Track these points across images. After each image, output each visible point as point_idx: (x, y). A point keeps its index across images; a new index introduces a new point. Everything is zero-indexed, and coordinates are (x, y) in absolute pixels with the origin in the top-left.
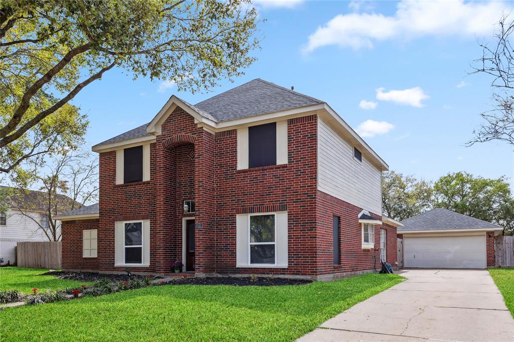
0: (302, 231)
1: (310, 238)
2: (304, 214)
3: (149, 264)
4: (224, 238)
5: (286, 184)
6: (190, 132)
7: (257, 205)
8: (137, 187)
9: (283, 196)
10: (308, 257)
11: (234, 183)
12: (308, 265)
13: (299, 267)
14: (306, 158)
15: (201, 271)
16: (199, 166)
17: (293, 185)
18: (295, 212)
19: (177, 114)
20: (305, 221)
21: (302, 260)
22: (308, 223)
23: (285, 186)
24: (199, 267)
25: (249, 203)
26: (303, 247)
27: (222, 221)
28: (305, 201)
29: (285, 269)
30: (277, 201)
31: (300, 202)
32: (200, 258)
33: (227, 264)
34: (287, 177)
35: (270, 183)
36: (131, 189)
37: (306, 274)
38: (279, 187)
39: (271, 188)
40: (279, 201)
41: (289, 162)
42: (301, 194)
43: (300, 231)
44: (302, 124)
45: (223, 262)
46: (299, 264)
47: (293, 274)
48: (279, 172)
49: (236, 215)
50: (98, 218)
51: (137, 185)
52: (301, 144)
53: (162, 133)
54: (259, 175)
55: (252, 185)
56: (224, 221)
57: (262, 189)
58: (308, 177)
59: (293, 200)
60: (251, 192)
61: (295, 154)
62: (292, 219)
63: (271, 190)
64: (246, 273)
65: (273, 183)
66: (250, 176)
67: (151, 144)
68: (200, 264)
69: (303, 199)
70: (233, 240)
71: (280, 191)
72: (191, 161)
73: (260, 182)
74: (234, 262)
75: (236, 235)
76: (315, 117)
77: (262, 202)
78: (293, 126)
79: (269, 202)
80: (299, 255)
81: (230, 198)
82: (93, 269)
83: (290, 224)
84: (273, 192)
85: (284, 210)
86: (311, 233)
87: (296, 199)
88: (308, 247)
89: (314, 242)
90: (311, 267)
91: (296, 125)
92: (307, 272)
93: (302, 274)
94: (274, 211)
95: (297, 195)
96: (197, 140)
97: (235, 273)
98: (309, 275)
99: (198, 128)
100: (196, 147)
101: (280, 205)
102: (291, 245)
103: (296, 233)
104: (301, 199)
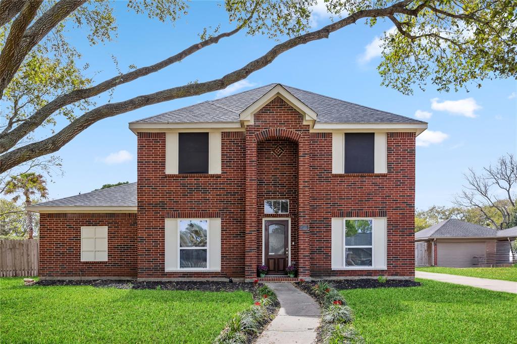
0: (400, 236)
1: (409, 242)
2: (403, 220)
3: (220, 269)
4: (317, 241)
5: (386, 192)
6: (293, 128)
7: (356, 210)
8: (202, 180)
9: (383, 203)
10: (407, 260)
11: (329, 186)
12: (407, 266)
13: (398, 269)
14: (405, 170)
15: (306, 275)
16: (305, 166)
17: (393, 194)
18: (394, 218)
19: (276, 105)
20: (404, 227)
21: (401, 262)
22: (407, 229)
23: (384, 194)
24: (304, 270)
25: (347, 208)
26: (402, 251)
27: (314, 223)
28: (404, 209)
29: (384, 271)
30: (377, 207)
31: (400, 209)
32: (306, 261)
33: (321, 267)
34: (386, 185)
35: (370, 190)
36: (192, 181)
37: (405, 275)
38: (379, 194)
39: (370, 194)
40: (379, 207)
41: (388, 172)
42: (400, 203)
43: (399, 236)
44: (402, 139)
45: (316, 265)
46: (398, 266)
47: (392, 275)
48: (379, 180)
49: (331, 219)
50: (136, 212)
51: (201, 177)
52: (400, 157)
53: (255, 124)
54: (357, 181)
55: (350, 190)
56: (317, 223)
57: (361, 194)
58: (407, 187)
59: (393, 207)
60: (349, 197)
61: (394, 166)
62: (392, 225)
63: (370, 196)
64: (342, 276)
65: (372, 190)
66: (347, 181)
67: (222, 132)
68: (305, 268)
69: (402, 207)
70: (328, 243)
71: (379, 198)
72: (277, 158)
73: (358, 188)
74: (329, 265)
75: (331, 238)
76: (415, 135)
77: (361, 207)
78: (393, 139)
79: (367, 207)
80: (398, 257)
81: (324, 201)
82: (119, 276)
83: (389, 229)
84: (372, 198)
85: (384, 216)
86: (409, 238)
87: (395, 207)
88: (407, 251)
89: (412, 247)
90: (409, 269)
91: (396, 139)
92: (405, 273)
93: (400, 275)
94: (371, 217)
95: (397, 203)
96: (302, 138)
97: (329, 276)
98: (407, 275)
99: (303, 126)
100: (301, 145)
101: (379, 212)
102: (390, 249)
103: (395, 238)
104: (400, 207)
